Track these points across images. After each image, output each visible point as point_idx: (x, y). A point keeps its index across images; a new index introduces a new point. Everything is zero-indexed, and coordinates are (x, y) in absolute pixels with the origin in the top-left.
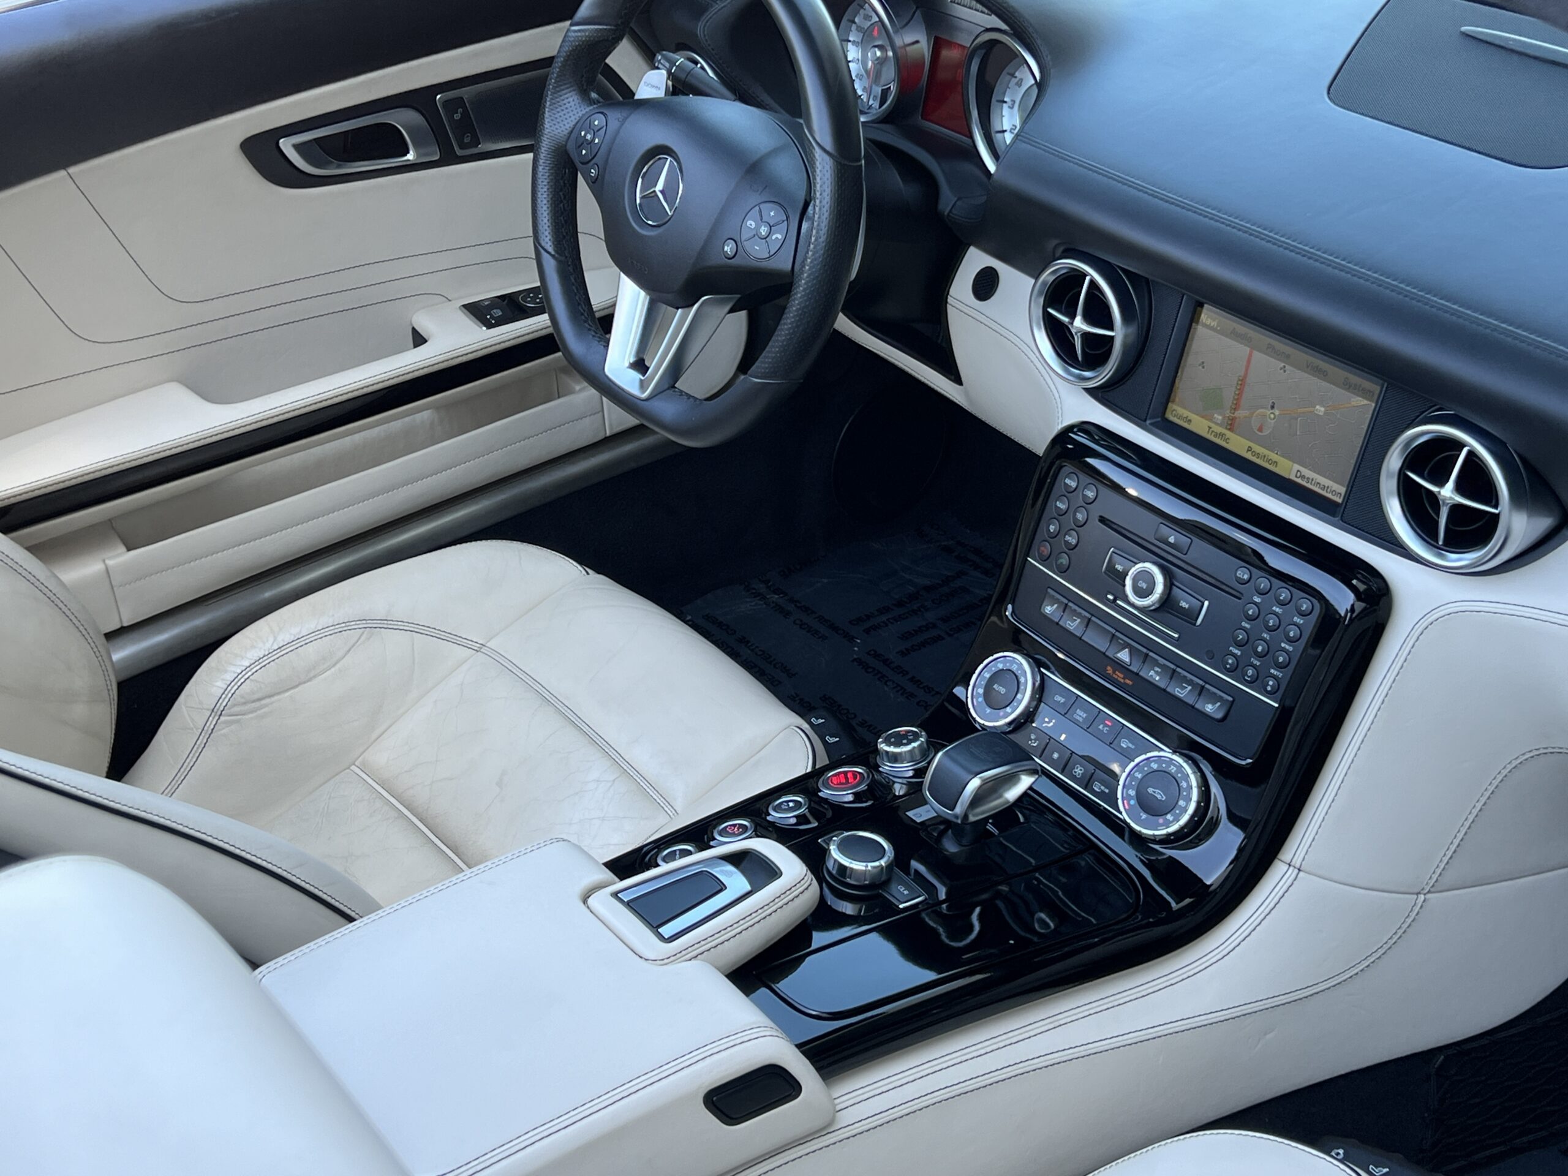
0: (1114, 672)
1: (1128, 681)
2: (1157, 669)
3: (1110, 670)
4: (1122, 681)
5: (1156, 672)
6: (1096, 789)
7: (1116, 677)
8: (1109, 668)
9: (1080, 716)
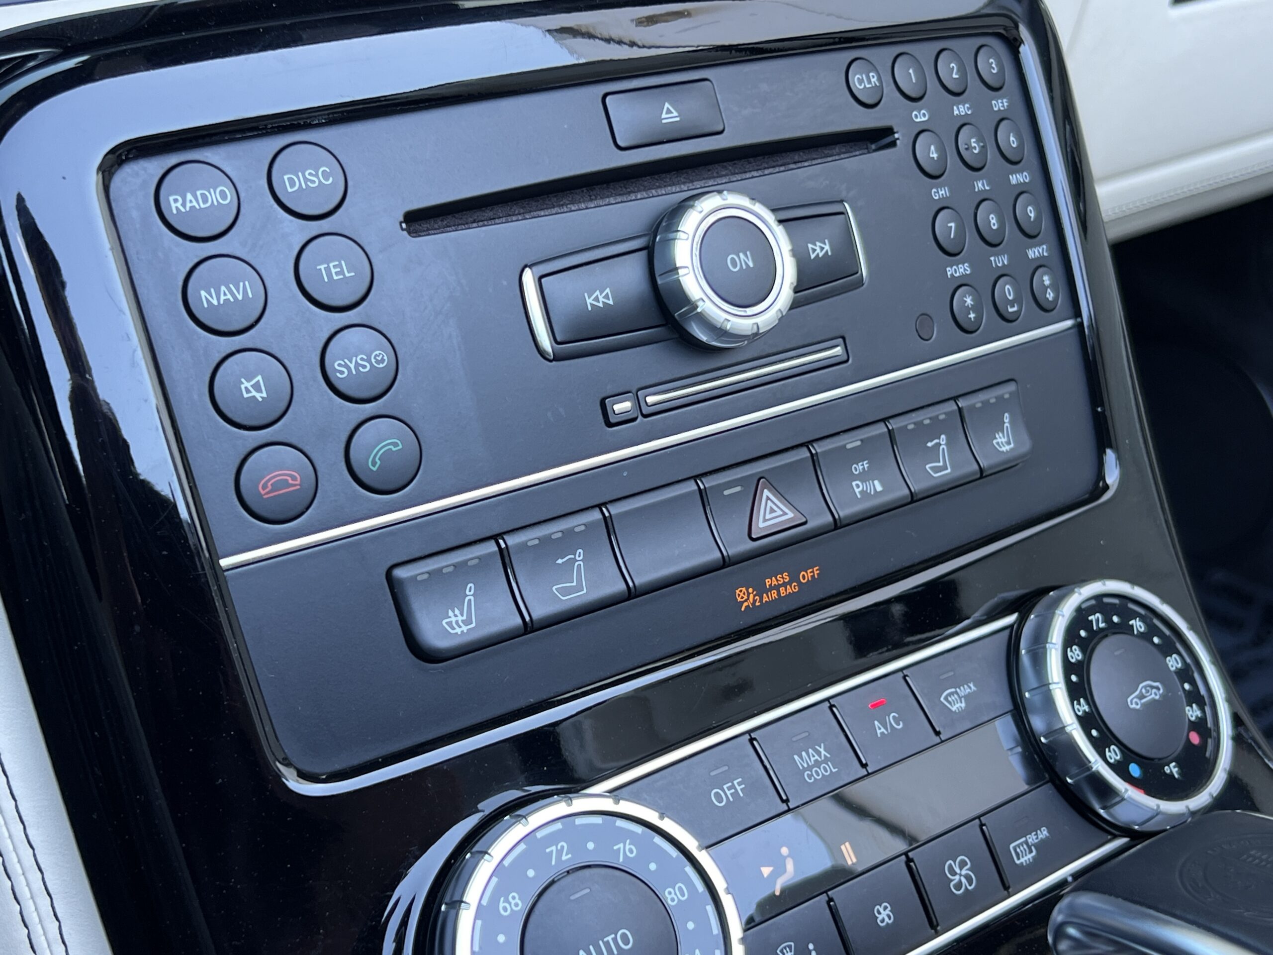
0: (761, 590)
1: (806, 576)
2: (859, 467)
3: (745, 596)
4: (793, 588)
5: (864, 477)
6: (1026, 858)
7: (774, 594)
8: (741, 594)
9: (817, 764)
